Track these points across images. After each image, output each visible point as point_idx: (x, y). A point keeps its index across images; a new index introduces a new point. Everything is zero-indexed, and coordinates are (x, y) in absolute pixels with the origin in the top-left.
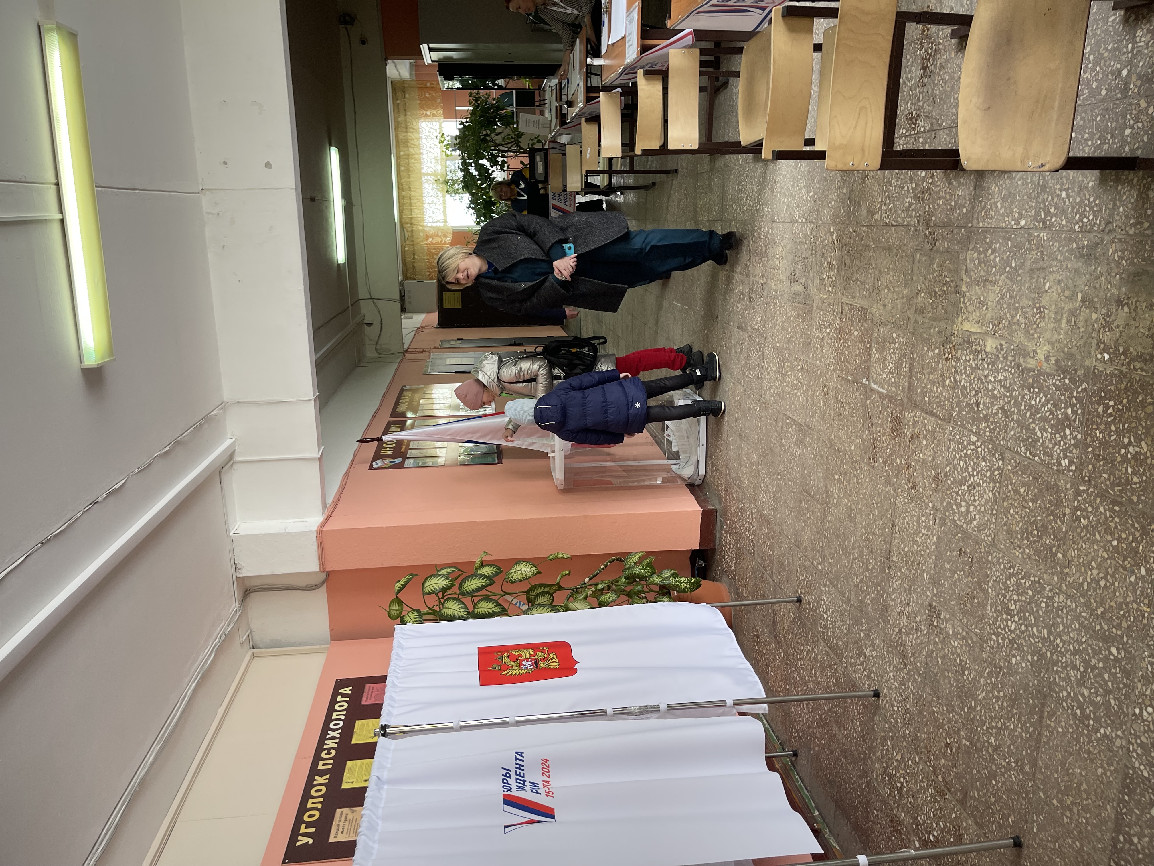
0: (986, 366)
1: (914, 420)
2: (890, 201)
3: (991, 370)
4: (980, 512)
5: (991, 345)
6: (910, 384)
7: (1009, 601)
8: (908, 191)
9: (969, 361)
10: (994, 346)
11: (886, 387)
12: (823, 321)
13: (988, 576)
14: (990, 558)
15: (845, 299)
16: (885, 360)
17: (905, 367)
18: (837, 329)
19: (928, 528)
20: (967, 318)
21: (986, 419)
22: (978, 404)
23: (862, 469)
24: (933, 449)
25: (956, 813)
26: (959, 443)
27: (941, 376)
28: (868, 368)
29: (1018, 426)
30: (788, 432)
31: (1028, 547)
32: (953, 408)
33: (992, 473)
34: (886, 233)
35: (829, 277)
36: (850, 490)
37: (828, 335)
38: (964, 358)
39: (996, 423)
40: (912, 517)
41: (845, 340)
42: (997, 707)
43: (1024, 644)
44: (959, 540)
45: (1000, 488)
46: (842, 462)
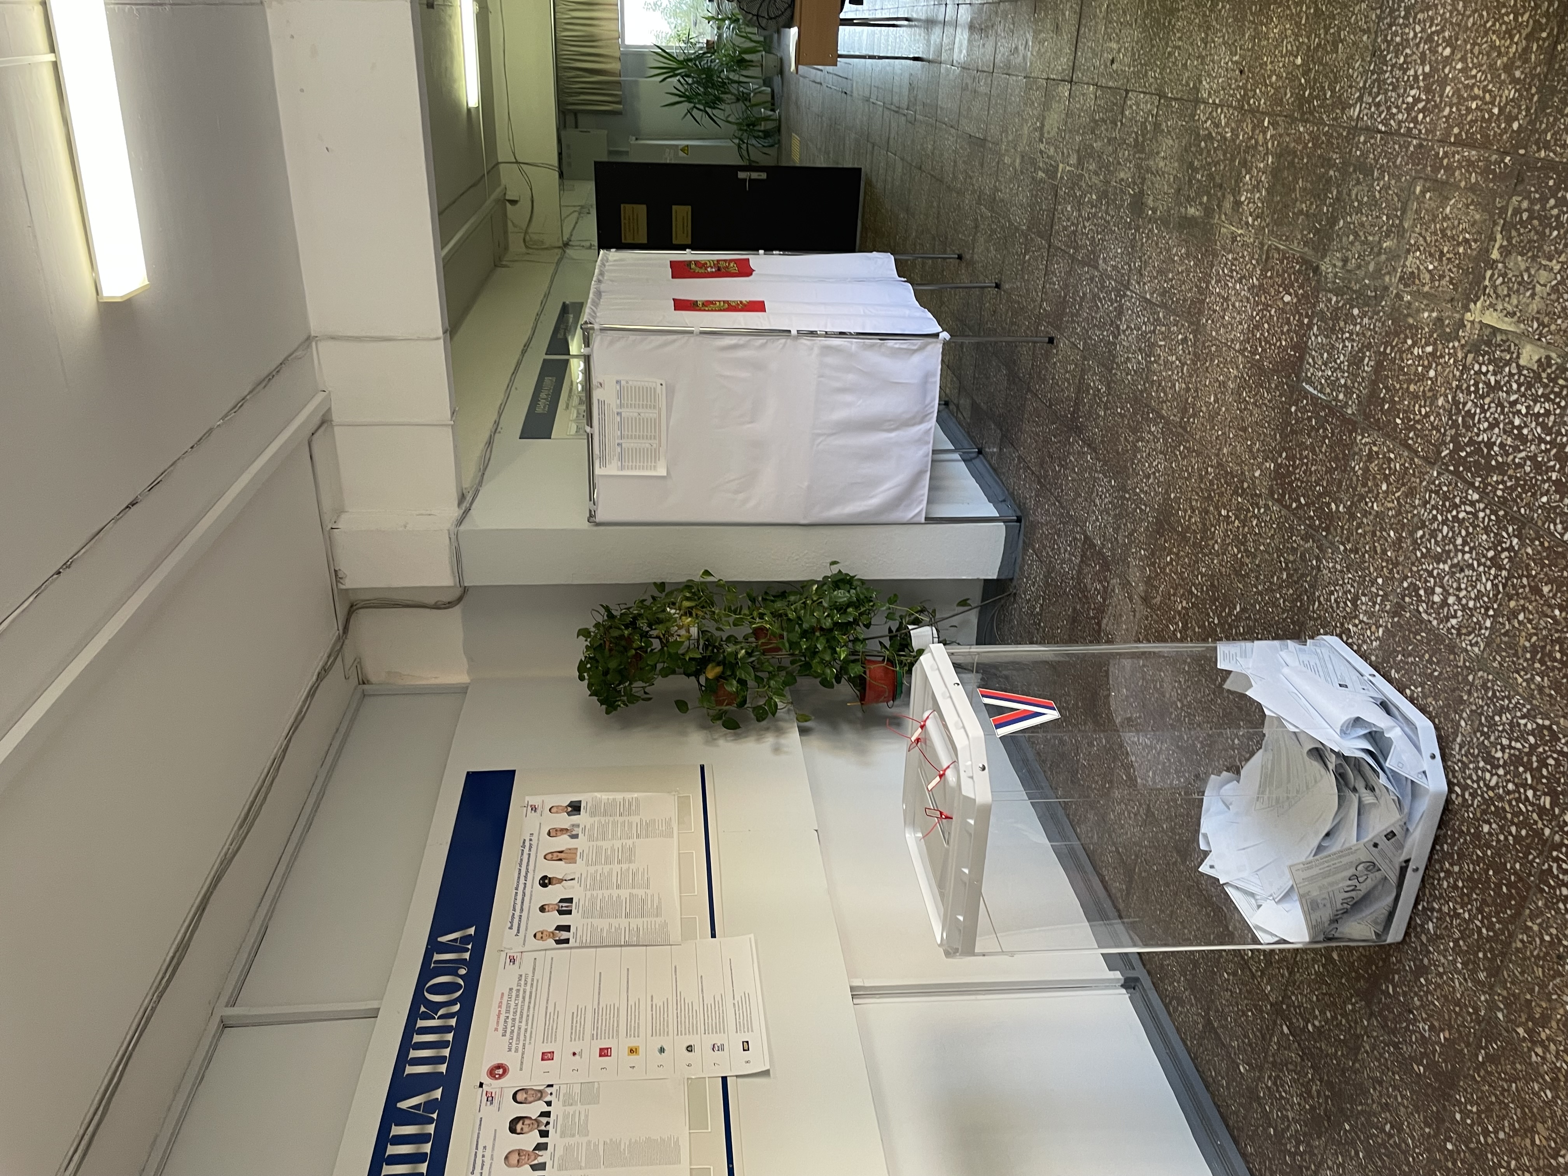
0: (1515, 386)
1: (1370, 450)
2: (1379, 88)
3: (1524, 395)
4: (1464, 608)
5: (1529, 355)
6: (1373, 393)
7: (1494, 745)
8: (1416, 77)
9: (1485, 374)
10: (1536, 358)
11: (1328, 390)
12: (1231, 271)
13: (1461, 701)
14: (1470, 678)
15: (1274, 242)
16: (1333, 347)
17: (1368, 364)
18: (1253, 286)
19: (1371, 615)
20: (1492, 305)
21: (1501, 469)
22: (1490, 445)
23: (1266, 506)
24: (1398, 499)
25: (1353, 1004)
26: (1445, 498)
27: (1431, 390)
28: (1301, 359)
29: (1556, 492)
30: (1150, 432)
31: (1542, 675)
32: (1445, 443)
33: (1498, 554)
34: (1365, 143)
35: (1250, 200)
36: (1245, 536)
37: (1237, 294)
38: (1477, 367)
39: (1517, 479)
40: (1345, 593)
41: (1267, 306)
42: (1445, 884)
43: (1508, 808)
44: (1421, 642)
45: (1507, 579)
46: (1235, 492)
